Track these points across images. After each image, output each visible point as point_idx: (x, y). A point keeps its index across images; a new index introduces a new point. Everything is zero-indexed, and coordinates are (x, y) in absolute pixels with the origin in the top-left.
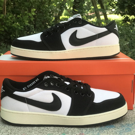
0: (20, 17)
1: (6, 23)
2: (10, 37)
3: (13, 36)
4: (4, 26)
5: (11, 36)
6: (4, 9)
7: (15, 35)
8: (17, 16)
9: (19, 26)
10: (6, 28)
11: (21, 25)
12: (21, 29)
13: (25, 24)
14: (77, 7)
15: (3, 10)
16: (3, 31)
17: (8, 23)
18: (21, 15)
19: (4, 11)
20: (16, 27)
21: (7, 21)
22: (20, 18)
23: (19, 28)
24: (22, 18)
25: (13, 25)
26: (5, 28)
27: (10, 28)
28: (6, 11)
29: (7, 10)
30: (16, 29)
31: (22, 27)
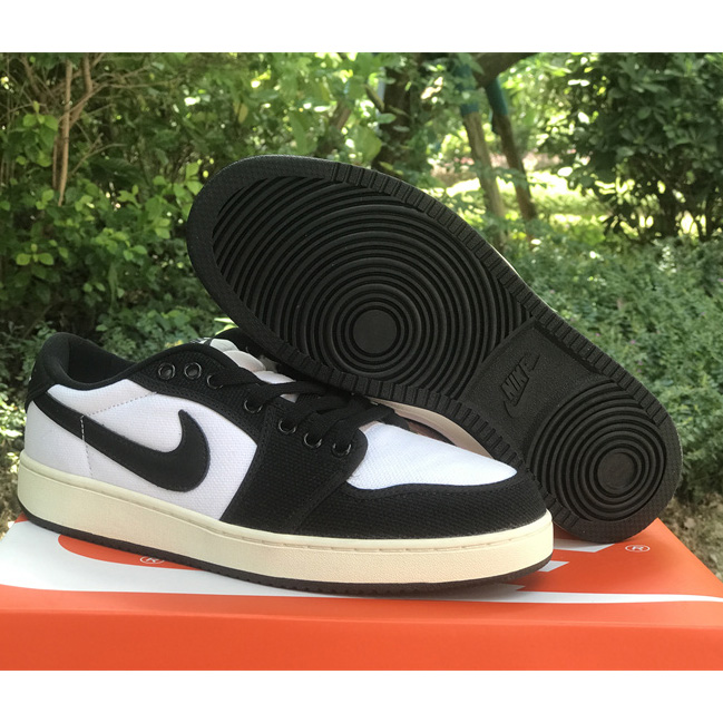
0: (133, 200)
1: (62, 229)
2: (83, 293)
3: (95, 290)
4: (53, 243)
5: (87, 287)
6: (60, 159)
7: (106, 282)
8: (119, 195)
9: (126, 247)
10: (64, 254)
11: (135, 241)
12: (134, 260)
13: (152, 232)
14: (398, 154)
15: (55, 167)
16: (51, 266)
17: (73, 230)
18: (135, 189)
19: (60, 167)
20: (113, 248)
21: (69, 222)
22: (129, 206)
23: (128, 256)
24: (139, 206)
25: (99, 240)
26: (58, 253)
27: (82, 251)
28: (70, 170)
29: (72, 164)
30: (110, 257)
31: (142, 250)
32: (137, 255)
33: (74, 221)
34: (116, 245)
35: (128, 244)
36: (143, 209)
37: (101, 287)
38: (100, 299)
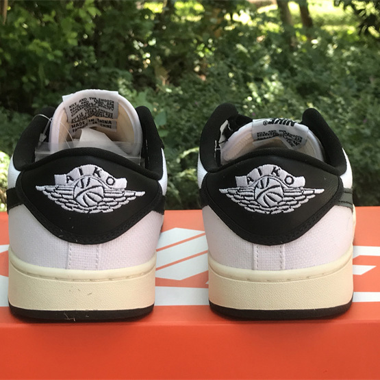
1: (7, 41)
2: (22, 83)
3: (30, 81)
5: (25, 79)
7: (36, 75)
8: (43, 17)
9: (48, 52)
10: (8, 57)
11: (54, 47)
12: (55, 60)
13: (66, 42)
17: (14, 41)
18: (53, 13)
20: (39, 52)
21: (11, 36)
22: (50, 25)
23: (50, 57)
24: (56, 24)
25: (31, 47)
26: (4, 57)
27: (20, 55)
30: (39, 59)
31: (59, 53)
32: (56, 56)
33: (14, 35)
34: (42, 50)
35: (50, 49)
36: (59, 27)
37: (34, 79)
38: (33, 87)
